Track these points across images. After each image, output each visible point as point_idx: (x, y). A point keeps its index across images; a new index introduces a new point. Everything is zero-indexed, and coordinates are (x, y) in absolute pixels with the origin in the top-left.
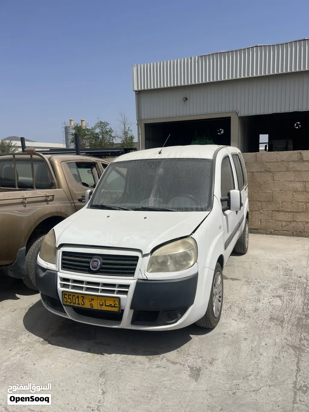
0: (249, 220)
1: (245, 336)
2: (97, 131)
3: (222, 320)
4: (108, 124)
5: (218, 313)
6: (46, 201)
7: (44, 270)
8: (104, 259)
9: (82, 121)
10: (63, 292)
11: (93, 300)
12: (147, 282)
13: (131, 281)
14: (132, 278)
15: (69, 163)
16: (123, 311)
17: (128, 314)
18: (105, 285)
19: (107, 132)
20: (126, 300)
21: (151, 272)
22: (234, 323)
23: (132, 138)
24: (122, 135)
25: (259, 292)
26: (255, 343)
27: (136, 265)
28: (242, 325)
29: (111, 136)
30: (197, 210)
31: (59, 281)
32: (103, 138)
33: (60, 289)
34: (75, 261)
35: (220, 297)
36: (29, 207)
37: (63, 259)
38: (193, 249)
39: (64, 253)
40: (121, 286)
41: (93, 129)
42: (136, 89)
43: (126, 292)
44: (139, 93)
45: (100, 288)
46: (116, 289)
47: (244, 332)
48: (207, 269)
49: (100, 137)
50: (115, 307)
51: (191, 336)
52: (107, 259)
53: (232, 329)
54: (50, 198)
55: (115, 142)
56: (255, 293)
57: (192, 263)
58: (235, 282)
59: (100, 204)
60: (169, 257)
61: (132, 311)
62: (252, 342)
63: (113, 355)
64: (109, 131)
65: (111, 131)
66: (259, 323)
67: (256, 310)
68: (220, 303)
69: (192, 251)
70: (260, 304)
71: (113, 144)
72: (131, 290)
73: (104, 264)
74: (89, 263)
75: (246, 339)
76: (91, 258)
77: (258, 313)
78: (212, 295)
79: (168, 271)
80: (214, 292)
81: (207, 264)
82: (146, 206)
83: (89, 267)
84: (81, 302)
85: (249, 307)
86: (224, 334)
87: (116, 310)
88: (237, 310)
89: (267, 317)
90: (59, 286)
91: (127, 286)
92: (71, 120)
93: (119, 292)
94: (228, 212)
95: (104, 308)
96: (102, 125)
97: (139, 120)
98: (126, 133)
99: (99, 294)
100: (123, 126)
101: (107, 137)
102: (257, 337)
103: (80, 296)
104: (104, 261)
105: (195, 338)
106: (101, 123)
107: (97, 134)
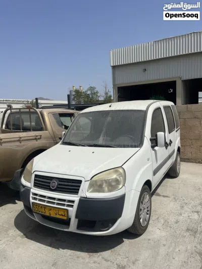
0: (181, 153)
1: (165, 243)
2: (89, 92)
3: (149, 228)
4: (95, 88)
5: (146, 223)
6: (36, 139)
7: (24, 186)
8: (60, 181)
9: (80, 87)
10: (33, 203)
11: (50, 210)
12: (86, 199)
13: (76, 198)
14: (76, 196)
15: (54, 114)
16: (70, 219)
17: (74, 222)
18: (59, 200)
19: (94, 93)
20: (72, 211)
21: (91, 192)
22: (158, 232)
23: (110, 96)
24: (104, 94)
25: (182, 207)
26: (171, 249)
27: (80, 186)
28: (164, 234)
29: (97, 96)
30: (132, 146)
31: (31, 195)
32: (92, 97)
33: (32, 200)
34: (42, 182)
35: (148, 211)
36: (23, 143)
37: (35, 180)
38: (122, 176)
39: (36, 176)
40: (70, 201)
41: (86, 91)
42: (112, 65)
43: (72, 206)
44: (114, 67)
45: (55, 201)
46: (66, 203)
47: (164, 239)
48: (133, 191)
49: (91, 96)
50: (64, 216)
51: (124, 239)
52: (62, 181)
53: (155, 236)
54: (39, 137)
55: (100, 99)
56: (179, 208)
57: (121, 186)
58: (165, 199)
59: (68, 141)
60: (104, 182)
61: (77, 220)
62: (169, 248)
63: (65, 250)
64: (96, 93)
65: (97, 92)
66: (178, 232)
67: (177, 222)
68: (148, 216)
69: (121, 178)
70: (181, 218)
71: (98, 100)
72: (76, 205)
73: (59, 185)
74: (50, 183)
75: (164, 245)
76: (51, 180)
77: (178, 224)
78: (138, 210)
79: (103, 192)
80: (141, 207)
81: (134, 187)
82: (97, 144)
83: (50, 186)
84: (43, 211)
85: (172, 219)
86: (149, 240)
87: (65, 218)
88: (162, 221)
89: (185, 228)
90: (31, 199)
91: (73, 202)
92: (73, 87)
93: (68, 206)
94: (156, 148)
95: (58, 216)
96: (92, 88)
97: (114, 85)
98: (106, 94)
99: (55, 206)
100: (105, 89)
101: (95, 96)
102: (173, 244)
103: (43, 206)
104: (60, 183)
105: (127, 242)
106: (91, 87)
107: (88, 94)
